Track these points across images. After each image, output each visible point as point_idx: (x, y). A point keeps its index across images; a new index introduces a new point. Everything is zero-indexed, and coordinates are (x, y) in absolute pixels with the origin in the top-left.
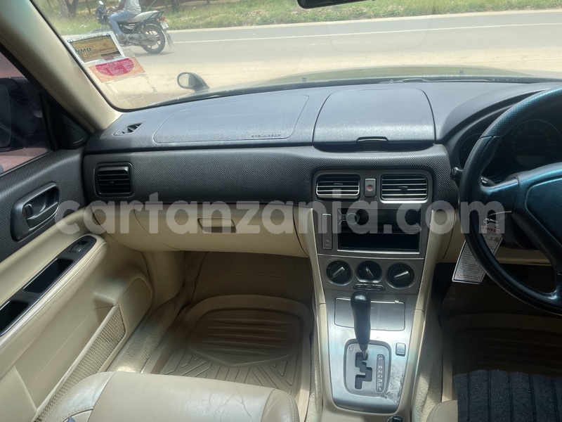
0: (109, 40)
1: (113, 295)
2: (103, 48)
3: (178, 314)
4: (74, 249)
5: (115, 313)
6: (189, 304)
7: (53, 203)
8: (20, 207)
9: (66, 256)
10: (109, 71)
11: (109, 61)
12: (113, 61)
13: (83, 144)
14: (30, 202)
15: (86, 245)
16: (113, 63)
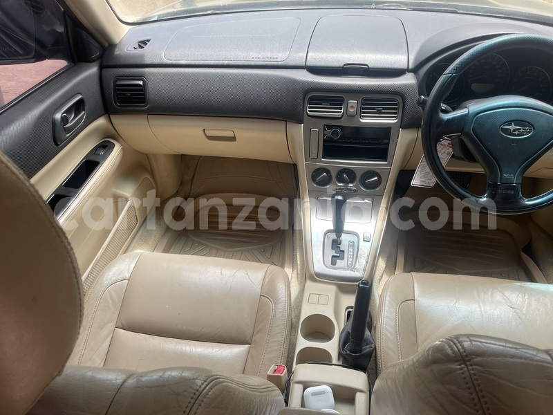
1: (128, 191)
4: (97, 152)
7: (81, 113)
8: (58, 116)
9: (92, 158)
14: (65, 112)
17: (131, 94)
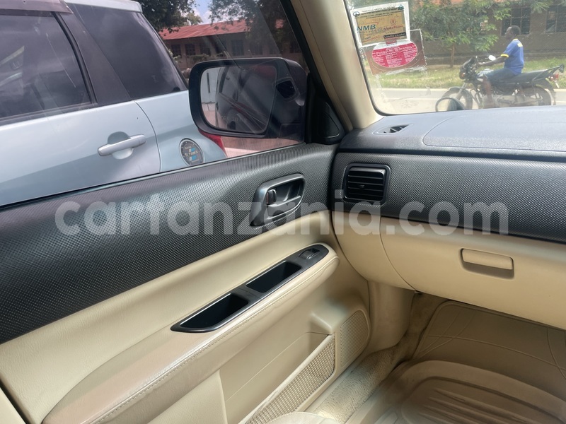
0: (399, 14)
1: (332, 321)
2: (390, 25)
3: (395, 368)
4: (304, 255)
5: (328, 345)
6: (408, 360)
7: (296, 196)
8: (264, 190)
9: (295, 261)
10: (385, 60)
11: (390, 46)
12: (395, 45)
13: (338, 141)
14: (275, 188)
15: (317, 254)
16: (393, 48)
17: (366, 186)
